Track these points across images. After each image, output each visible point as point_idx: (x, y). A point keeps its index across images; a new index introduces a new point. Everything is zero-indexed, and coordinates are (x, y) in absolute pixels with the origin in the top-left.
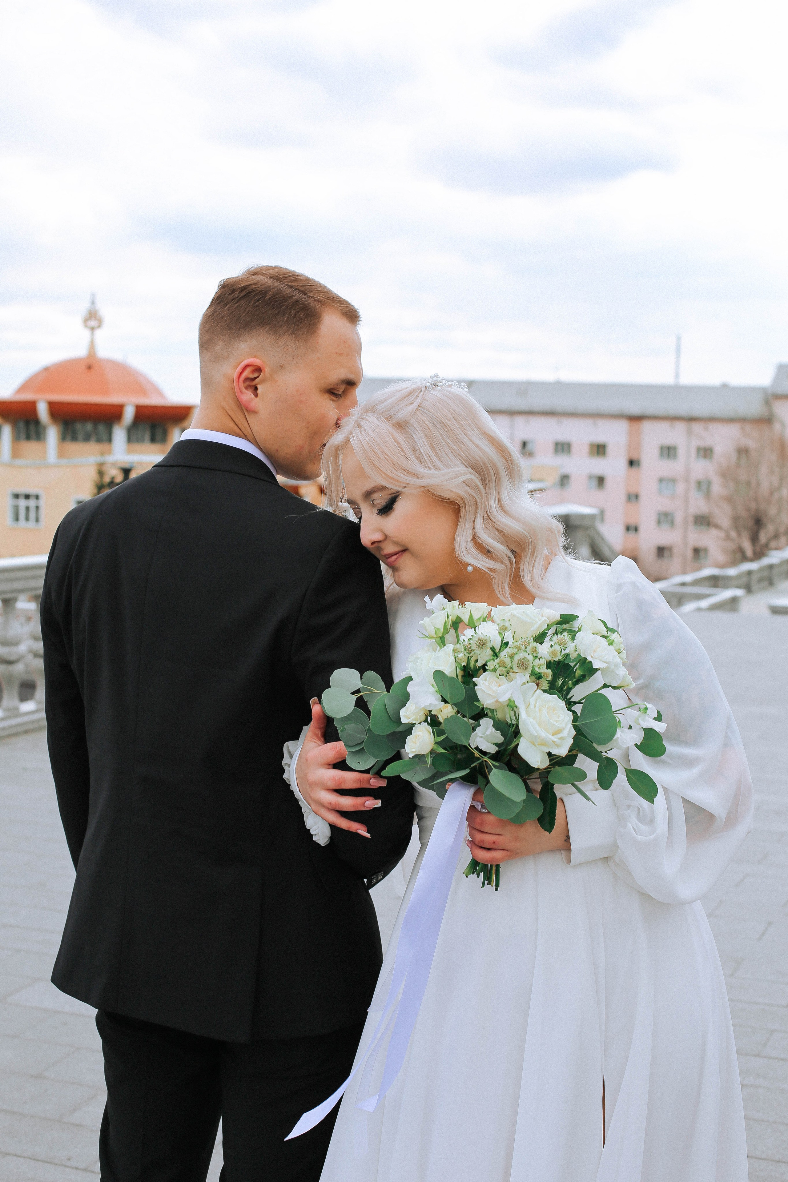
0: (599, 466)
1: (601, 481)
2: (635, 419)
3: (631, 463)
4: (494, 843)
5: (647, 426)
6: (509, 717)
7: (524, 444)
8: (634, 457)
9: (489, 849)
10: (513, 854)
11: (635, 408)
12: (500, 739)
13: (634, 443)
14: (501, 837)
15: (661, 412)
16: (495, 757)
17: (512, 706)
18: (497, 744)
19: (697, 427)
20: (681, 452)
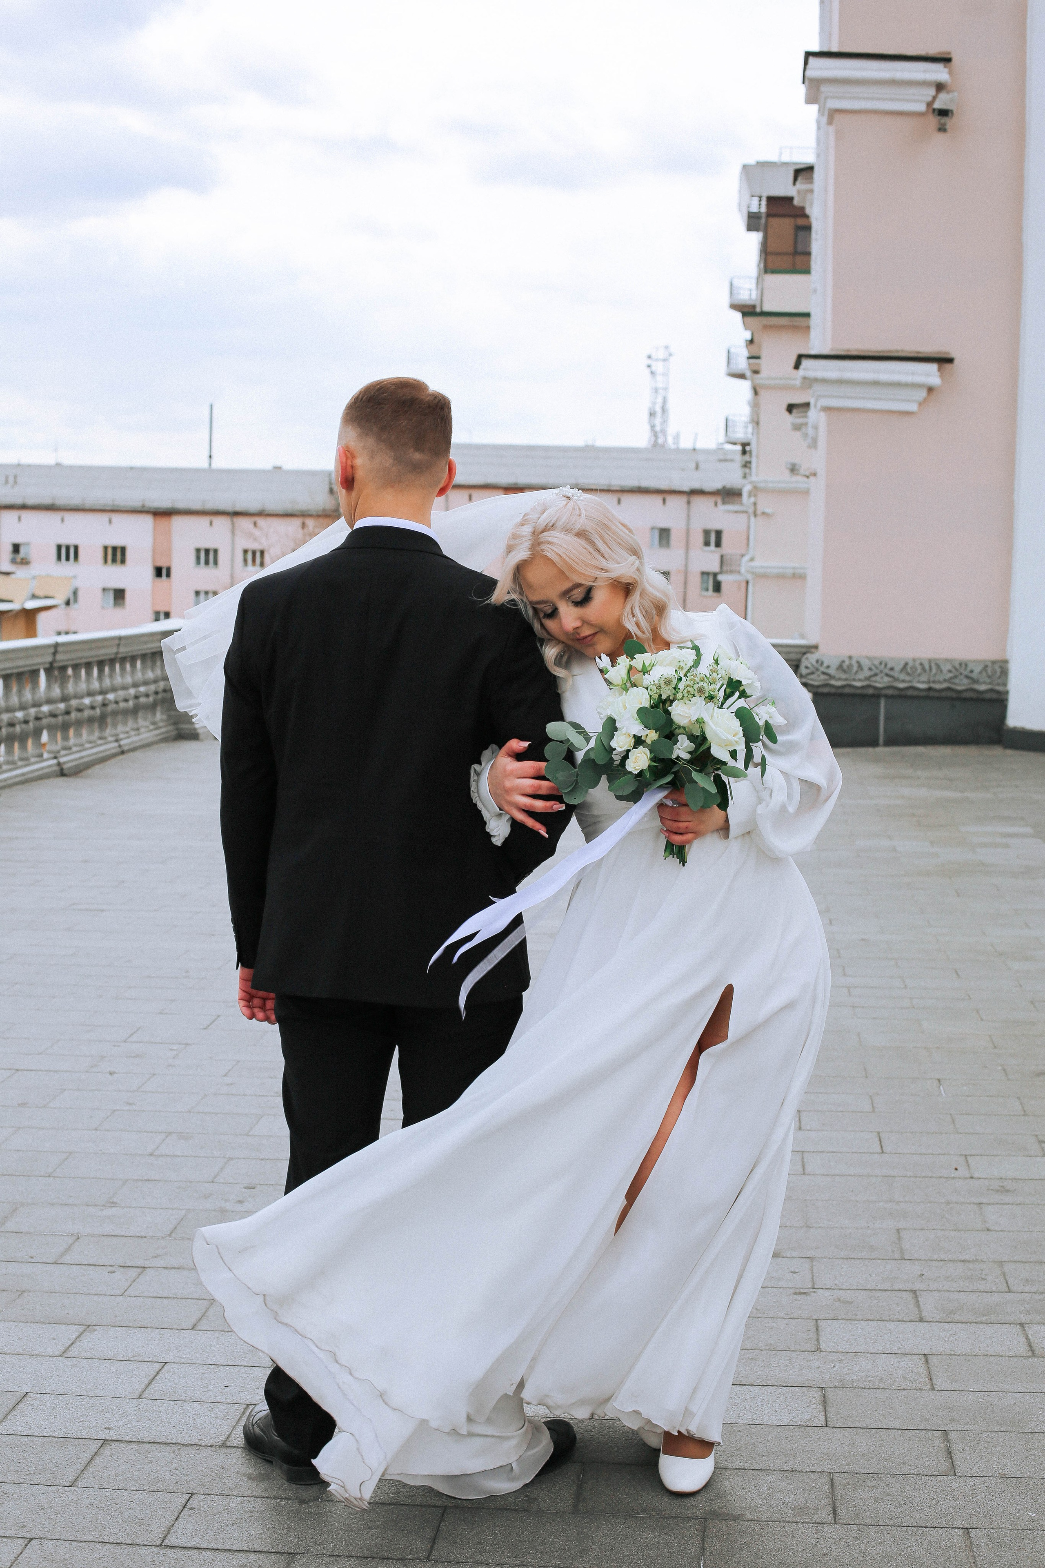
0: (116, 576)
1: (119, 595)
2: (163, 514)
3: (158, 572)
4: (687, 828)
5: (177, 522)
6: (697, 732)
7: (16, 548)
8: (162, 563)
9: (681, 834)
10: (697, 834)
11: (161, 500)
12: (692, 746)
13: (162, 545)
14: (691, 823)
15: (197, 506)
16: (690, 762)
17: (700, 722)
18: (690, 753)
19: (244, 523)
20: (223, 557)
